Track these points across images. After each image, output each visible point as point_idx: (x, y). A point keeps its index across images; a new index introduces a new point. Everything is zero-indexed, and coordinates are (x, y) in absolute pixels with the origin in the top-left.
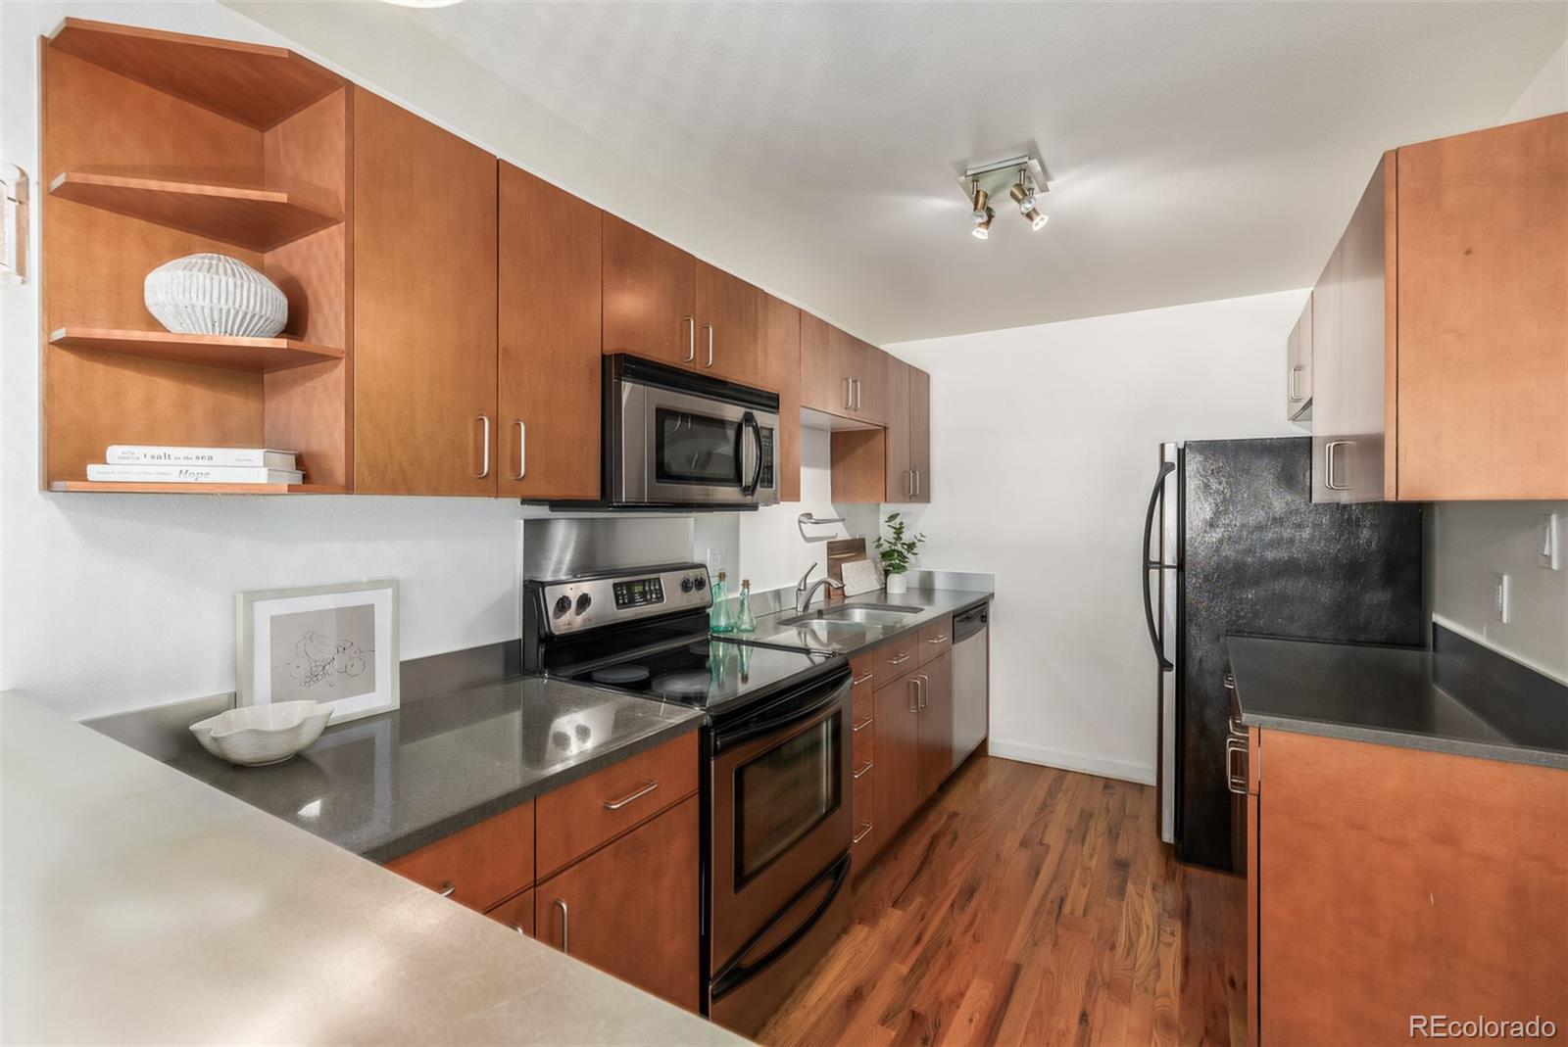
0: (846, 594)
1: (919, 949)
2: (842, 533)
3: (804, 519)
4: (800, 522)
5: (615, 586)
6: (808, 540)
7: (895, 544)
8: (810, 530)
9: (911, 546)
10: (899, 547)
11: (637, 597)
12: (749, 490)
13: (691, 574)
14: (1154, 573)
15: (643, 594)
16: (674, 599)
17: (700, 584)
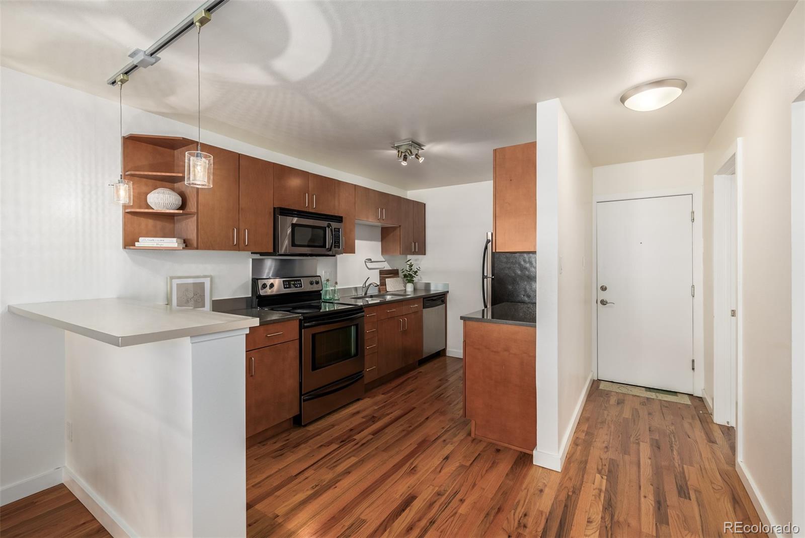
0: (388, 290)
1: (384, 404)
2: (387, 266)
3: (367, 261)
4: (365, 262)
5: (284, 281)
6: (370, 269)
7: (410, 271)
8: (370, 265)
9: (416, 272)
10: (411, 273)
11: (292, 285)
12: (330, 249)
13: (314, 280)
14: (485, 280)
15: (294, 284)
16: (306, 287)
17: (317, 283)
